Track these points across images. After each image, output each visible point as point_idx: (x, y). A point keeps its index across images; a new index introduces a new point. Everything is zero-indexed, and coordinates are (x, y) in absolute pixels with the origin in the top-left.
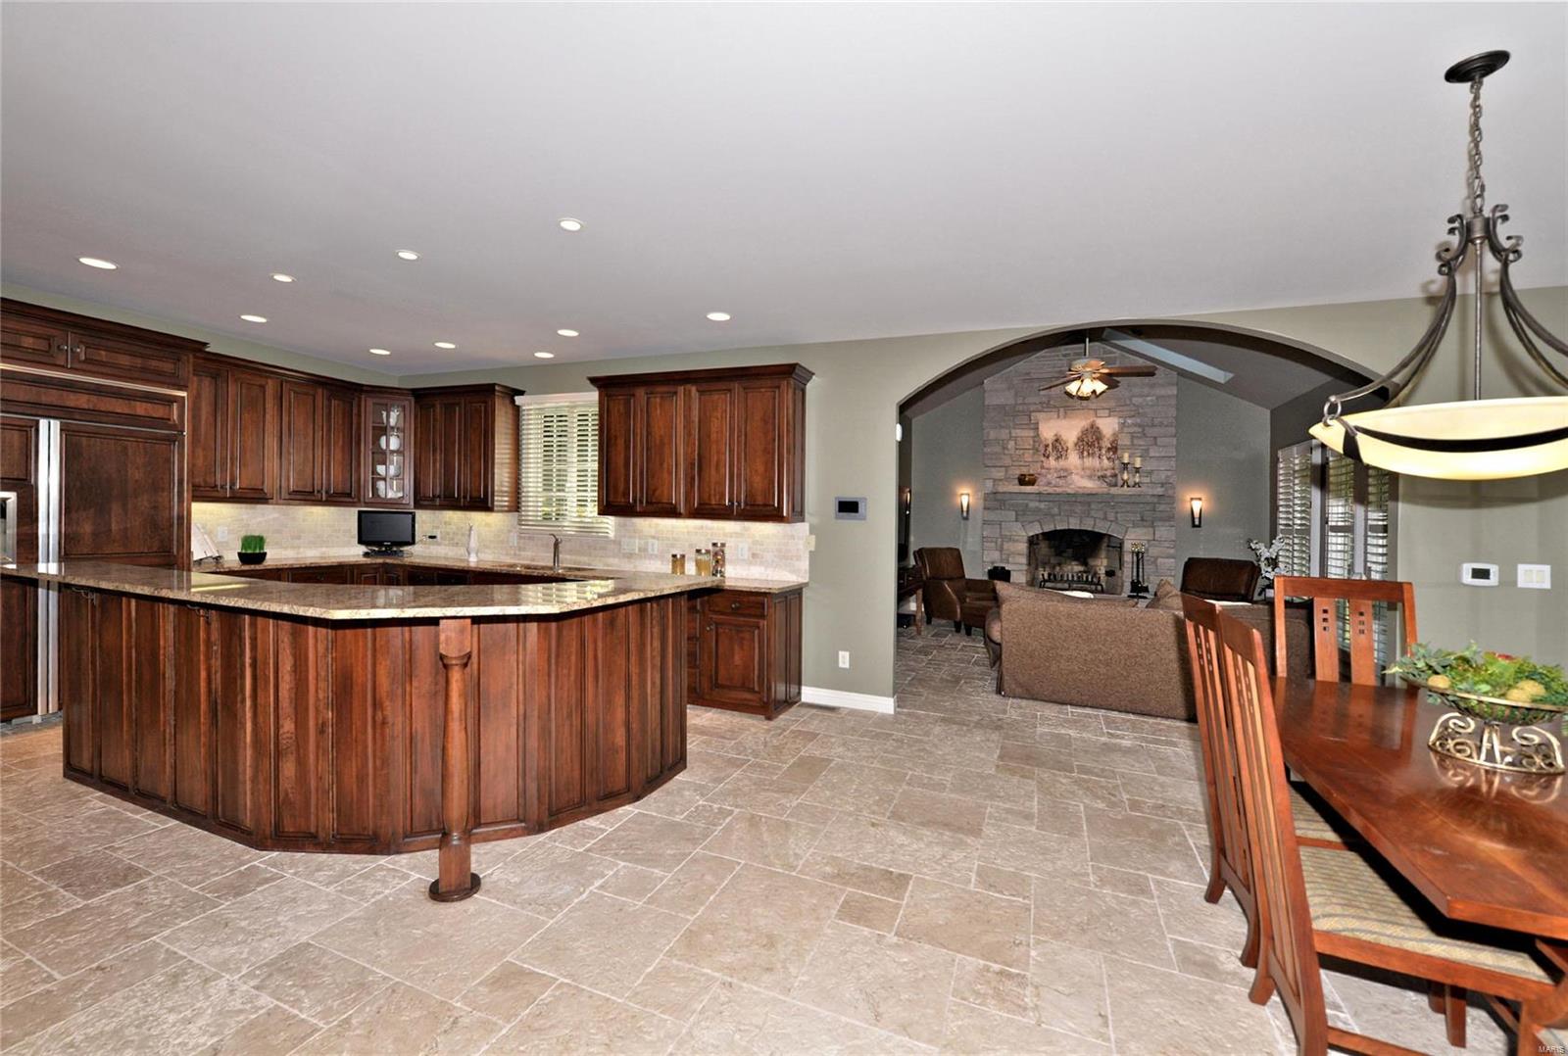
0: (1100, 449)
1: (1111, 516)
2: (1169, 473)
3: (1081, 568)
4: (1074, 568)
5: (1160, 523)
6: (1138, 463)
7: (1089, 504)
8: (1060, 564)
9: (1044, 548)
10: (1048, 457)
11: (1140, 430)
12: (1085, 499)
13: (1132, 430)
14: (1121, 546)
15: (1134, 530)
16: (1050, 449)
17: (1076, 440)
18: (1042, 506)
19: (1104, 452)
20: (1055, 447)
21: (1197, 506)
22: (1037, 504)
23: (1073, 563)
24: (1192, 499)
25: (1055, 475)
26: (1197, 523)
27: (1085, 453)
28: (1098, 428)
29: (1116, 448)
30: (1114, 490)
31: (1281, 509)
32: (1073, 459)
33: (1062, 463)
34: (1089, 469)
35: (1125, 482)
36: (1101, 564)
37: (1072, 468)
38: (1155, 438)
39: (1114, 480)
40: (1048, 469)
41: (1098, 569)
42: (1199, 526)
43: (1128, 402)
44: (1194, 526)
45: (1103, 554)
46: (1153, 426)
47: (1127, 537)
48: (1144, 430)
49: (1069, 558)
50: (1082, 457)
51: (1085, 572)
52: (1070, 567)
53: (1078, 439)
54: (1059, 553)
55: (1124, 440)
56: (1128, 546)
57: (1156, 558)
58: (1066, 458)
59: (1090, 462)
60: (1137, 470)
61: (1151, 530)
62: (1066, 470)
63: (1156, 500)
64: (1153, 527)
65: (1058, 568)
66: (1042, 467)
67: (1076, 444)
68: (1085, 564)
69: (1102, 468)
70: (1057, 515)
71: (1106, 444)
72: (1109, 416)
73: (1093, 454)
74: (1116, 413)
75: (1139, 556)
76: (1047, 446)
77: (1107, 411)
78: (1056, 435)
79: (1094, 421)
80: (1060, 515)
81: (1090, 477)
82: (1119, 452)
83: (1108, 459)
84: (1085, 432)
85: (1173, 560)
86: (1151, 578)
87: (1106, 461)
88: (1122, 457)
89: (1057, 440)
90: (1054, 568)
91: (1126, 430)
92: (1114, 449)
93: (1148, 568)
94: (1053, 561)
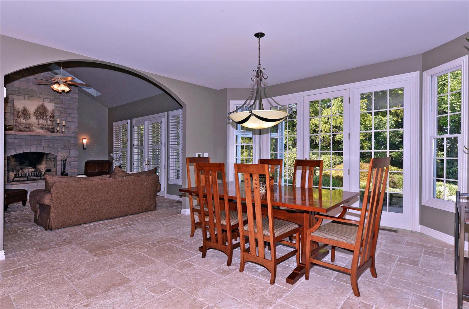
0: (46, 116)
1: (51, 146)
2: (76, 128)
3: (33, 170)
4: (30, 170)
5: (72, 148)
6: (64, 123)
7: (41, 140)
8: (22, 169)
9: (13, 162)
10: (19, 117)
11: (64, 110)
12: (39, 139)
13: (61, 109)
14: (55, 158)
15: (61, 151)
16: (21, 113)
17: (34, 111)
18: (16, 141)
19: (48, 117)
20: (23, 113)
21: (85, 141)
22: (13, 140)
23: (29, 168)
24: (83, 139)
25: (24, 126)
26: (85, 148)
27: (39, 117)
28: (45, 107)
29: (54, 116)
30: (53, 134)
31: (114, 142)
32: (33, 120)
33: (27, 121)
34: (41, 124)
35: (58, 131)
36: (43, 167)
37: (33, 124)
38: (70, 114)
39: (53, 130)
40: (20, 123)
41: (41, 169)
42: (85, 149)
43: (59, 98)
44: (84, 149)
45: (44, 162)
46: (69, 109)
47: (58, 154)
48: (65, 110)
49: (27, 165)
50: (37, 119)
51: (35, 171)
52: (27, 170)
53: (36, 110)
54: (21, 164)
55: (57, 114)
56: (59, 158)
57: (70, 162)
58: (30, 119)
59: (41, 121)
60: (64, 126)
61: (68, 151)
62: (29, 124)
63: (70, 139)
64: (69, 150)
65: (20, 171)
66: (16, 122)
67: (34, 113)
68: (35, 167)
69: (48, 124)
70: (24, 145)
71: (49, 114)
72: (50, 102)
73: (43, 118)
74: (53, 101)
75: (64, 162)
76: (19, 112)
77: (49, 100)
78: (24, 107)
79: (43, 103)
80: (26, 145)
81: (42, 128)
82: (55, 118)
83: (50, 121)
84: (39, 107)
85: (77, 162)
86: (69, 170)
87: (49, 122)
88: (57, 120)
89: (24, 110)
90: (19, 171)
91: (57, 109)
92: (53, 116)
93: (67, 167)
94: (18, 168)
